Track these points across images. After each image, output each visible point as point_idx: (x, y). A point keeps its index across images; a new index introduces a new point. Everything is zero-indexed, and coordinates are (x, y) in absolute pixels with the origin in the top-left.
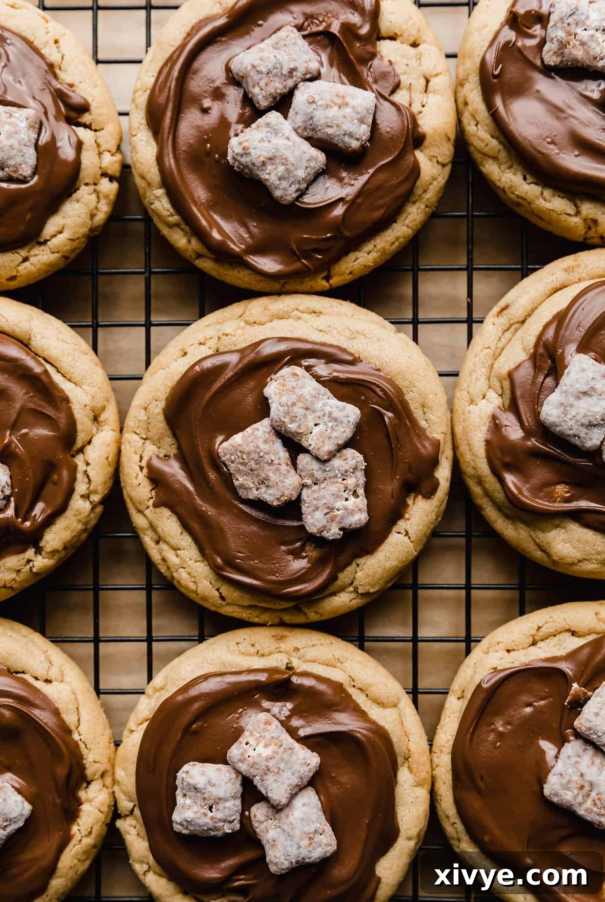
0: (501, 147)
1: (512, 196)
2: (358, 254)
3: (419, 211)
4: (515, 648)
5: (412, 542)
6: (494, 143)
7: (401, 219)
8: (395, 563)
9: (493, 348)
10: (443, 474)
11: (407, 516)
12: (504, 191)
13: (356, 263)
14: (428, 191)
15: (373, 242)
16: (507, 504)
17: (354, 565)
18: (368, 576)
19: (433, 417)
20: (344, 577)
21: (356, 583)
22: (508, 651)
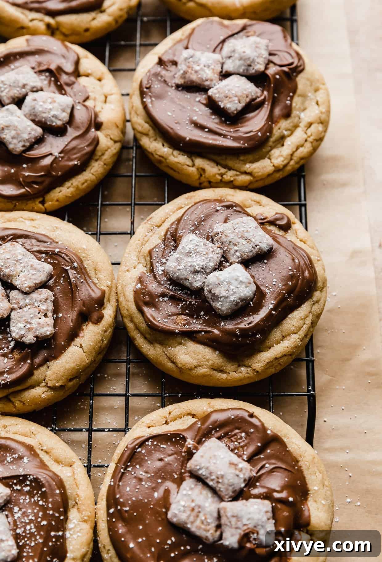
0: (150, 128)
1: (157, 156)
2: (61, 188)
3: (100, 166)
4: (153, 425)
5: (84, 352)
6: (147, 126)
7: (88, 170)
8: (72, 365)
9: (141, 240)
10: (108, 312)
11: (81, 335)
12: (152, 154)
13: (61, 193)
14: (105, 155)
15: (71, 182)
16: (149, 330)
17: (45, 366)
18: (54, 373)
19: (101, 276)
20: (38, 374)
21: (47, 379)
22: (149, 427)
